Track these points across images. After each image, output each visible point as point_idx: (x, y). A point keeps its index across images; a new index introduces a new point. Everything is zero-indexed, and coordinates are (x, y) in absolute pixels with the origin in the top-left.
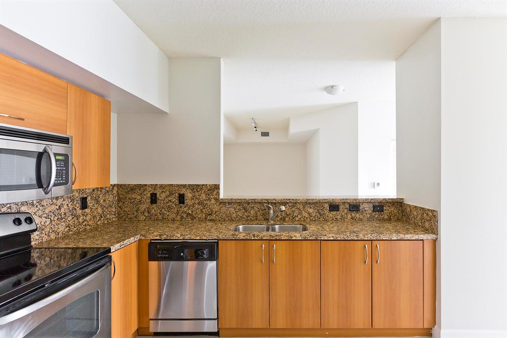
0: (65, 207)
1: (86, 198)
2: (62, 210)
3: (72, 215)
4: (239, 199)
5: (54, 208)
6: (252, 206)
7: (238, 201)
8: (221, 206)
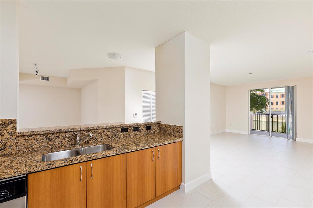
6: (57, 135)
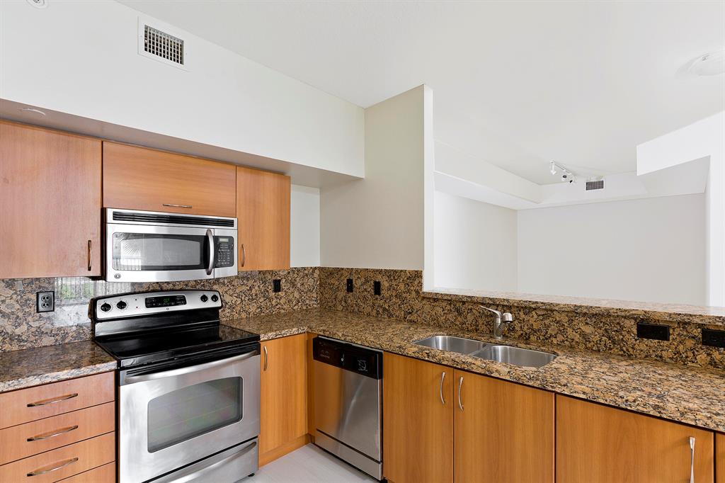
0: (256, 288)
1: (279, 281)
2: (253, 291)
3: (264, 296)
4: (447, 295)
5: (244, 288)
6: (470, 307)
7: (445, 298)
8: (424, 302)
